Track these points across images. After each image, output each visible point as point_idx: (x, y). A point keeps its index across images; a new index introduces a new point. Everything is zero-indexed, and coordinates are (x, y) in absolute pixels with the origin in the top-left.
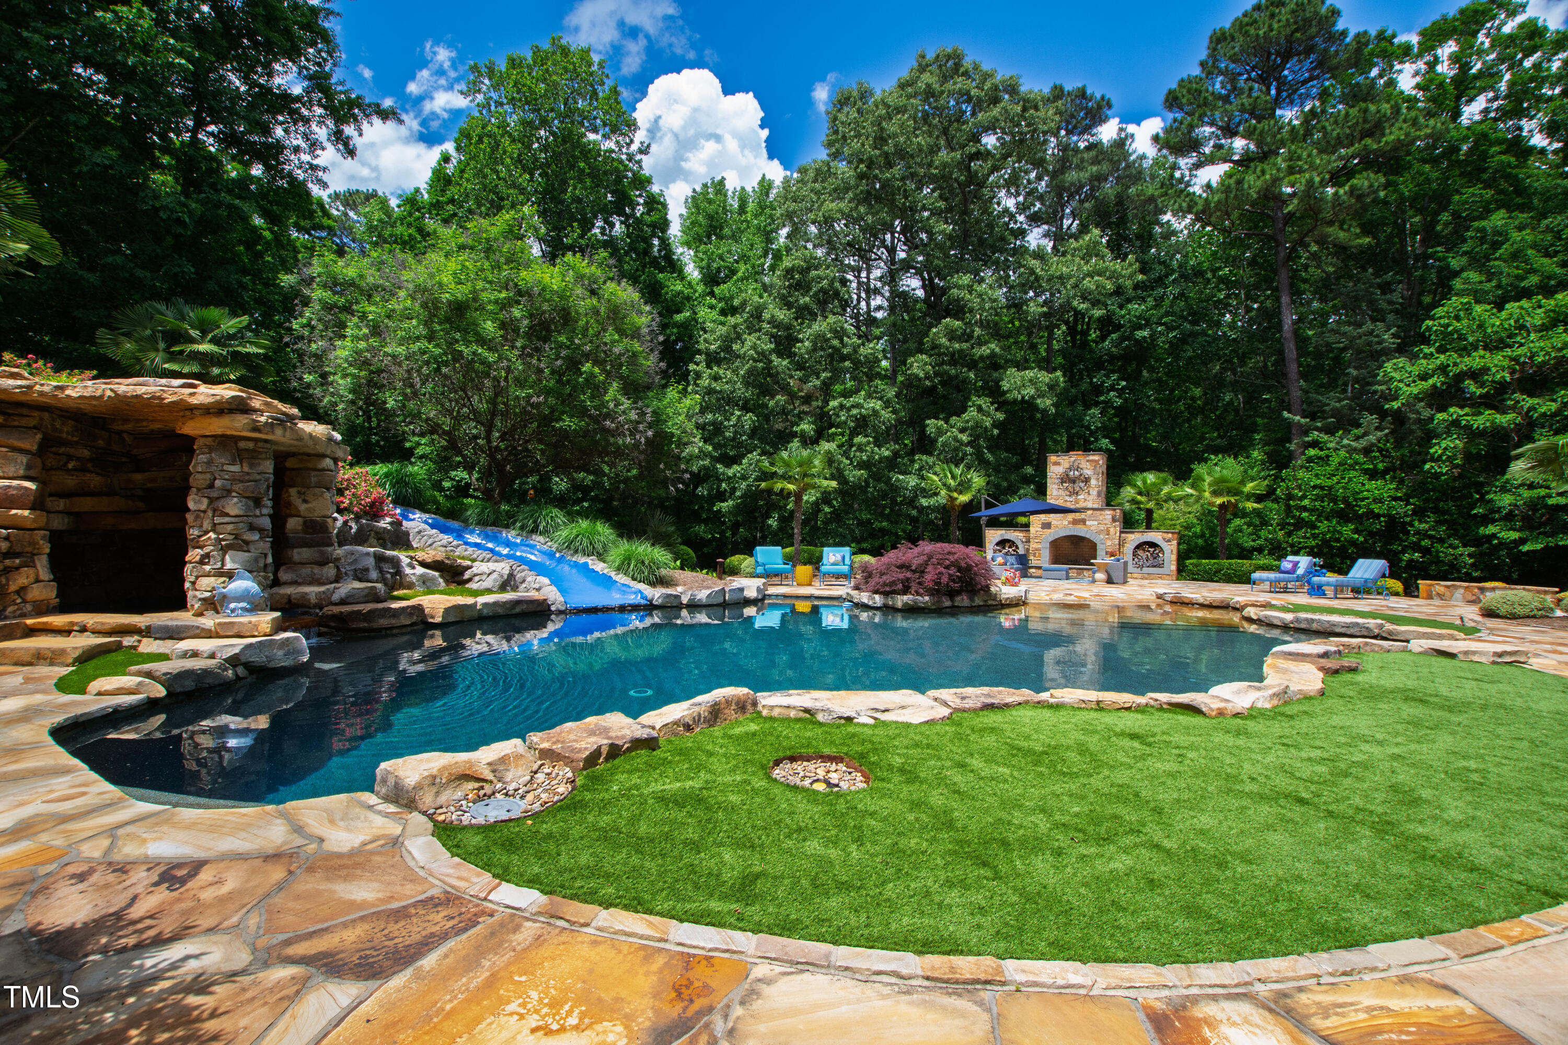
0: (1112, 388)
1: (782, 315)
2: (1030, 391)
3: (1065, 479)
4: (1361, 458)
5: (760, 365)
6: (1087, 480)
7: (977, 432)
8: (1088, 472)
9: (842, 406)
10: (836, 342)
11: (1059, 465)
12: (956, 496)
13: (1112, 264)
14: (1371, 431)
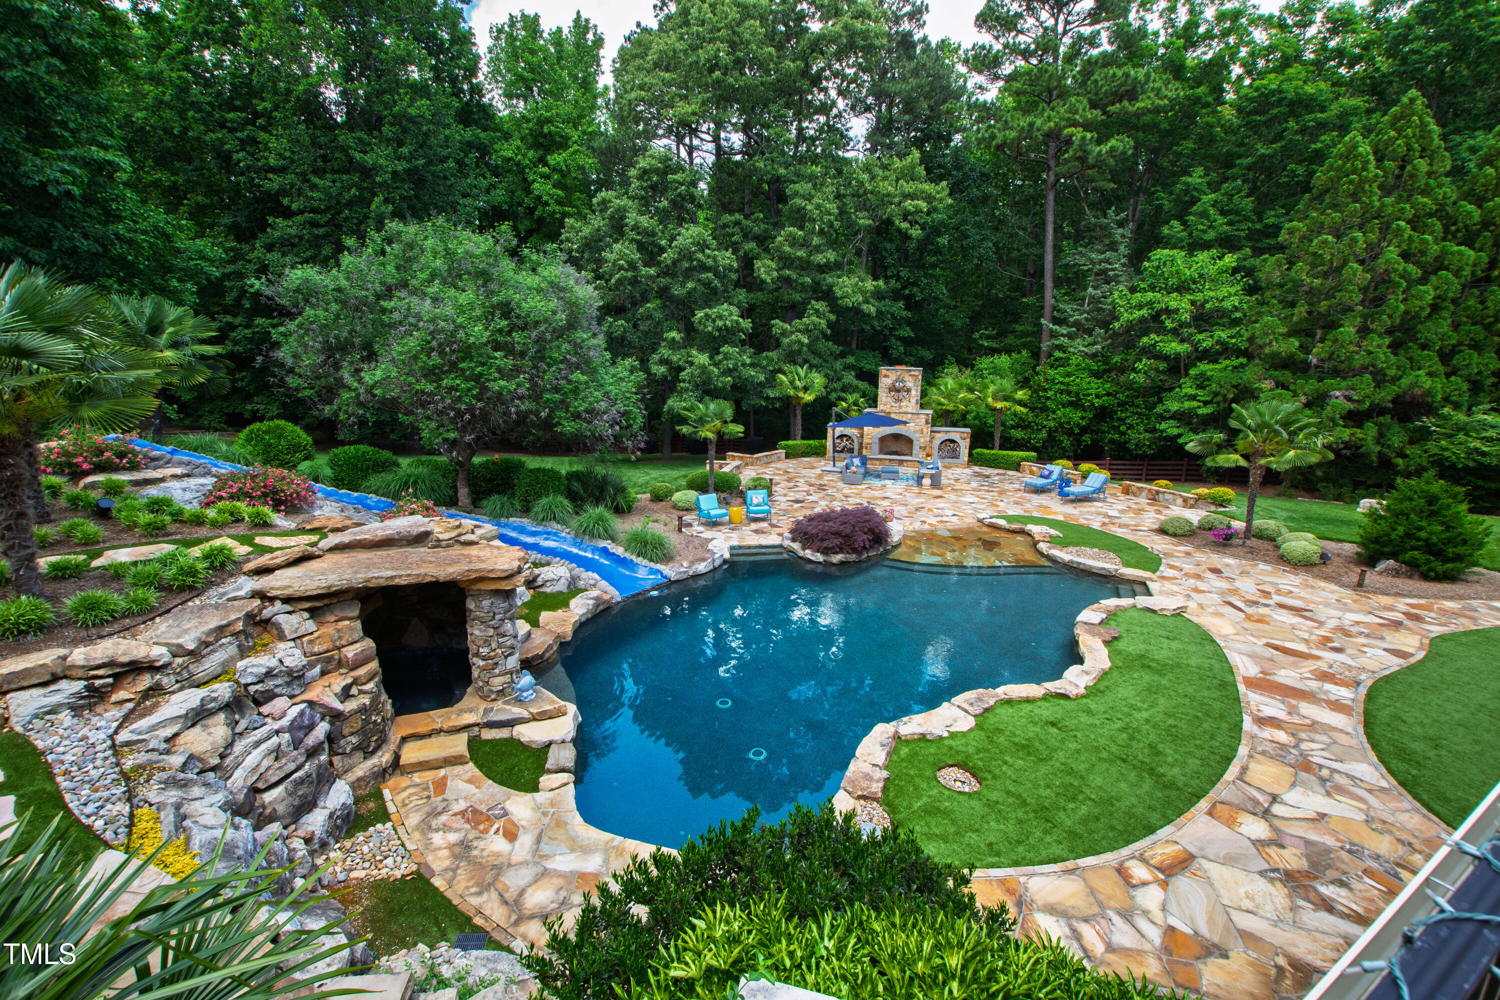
1: (645, 222)
2: (857, 298)
3: (893, 389)
4: (1090, 363)
5: (629, 274)
6: (909, 391)
7: (815, 334)
8: (910, 384)
9: (707, 316)
10: (699, 256)
11: (888, 376)
12: (801, 394)
13: (928, 187)
14: (1098, 341)
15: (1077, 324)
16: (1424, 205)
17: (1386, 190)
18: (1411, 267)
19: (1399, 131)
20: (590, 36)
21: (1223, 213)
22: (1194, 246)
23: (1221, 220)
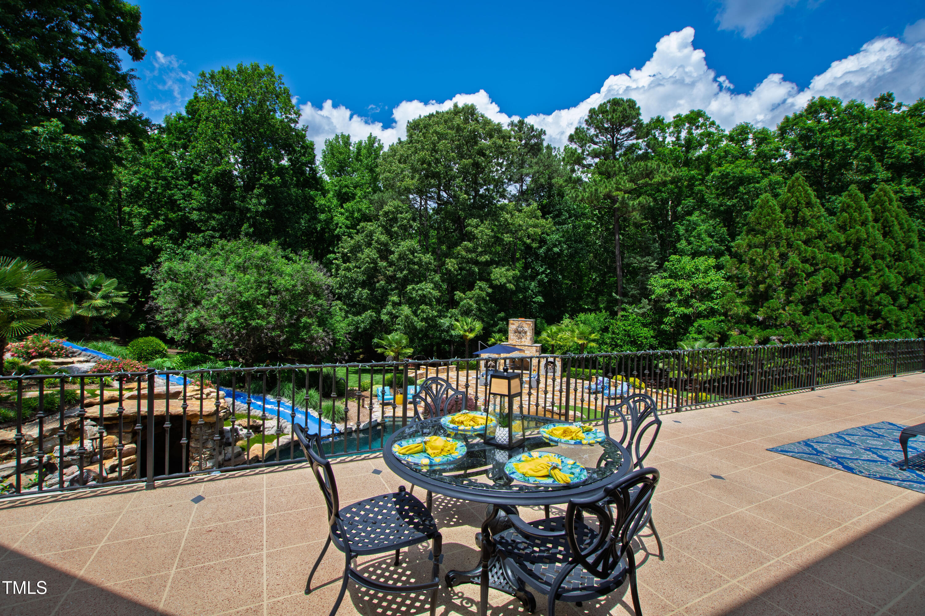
0: (543, 273)
1: (384, 238)
2: (503, 280)
3: (516, 331)
4: (641, 318)
5: (372, 265)
6: (526, 333)
7: (479, 300)
8: (526, 329)
9: (413, 289)
10: (411, 256)
11: (514, 324)
12: (467, 334)
13: (542, 221)
14: (645, 306)
15: (633, 296)
16: (811, 232)
17: (787, 224)
18: (807, 266)
19: (793, 193)
20: (376, 145)
21: (711, 236)
22: (695, 254)
23: (708, 239)
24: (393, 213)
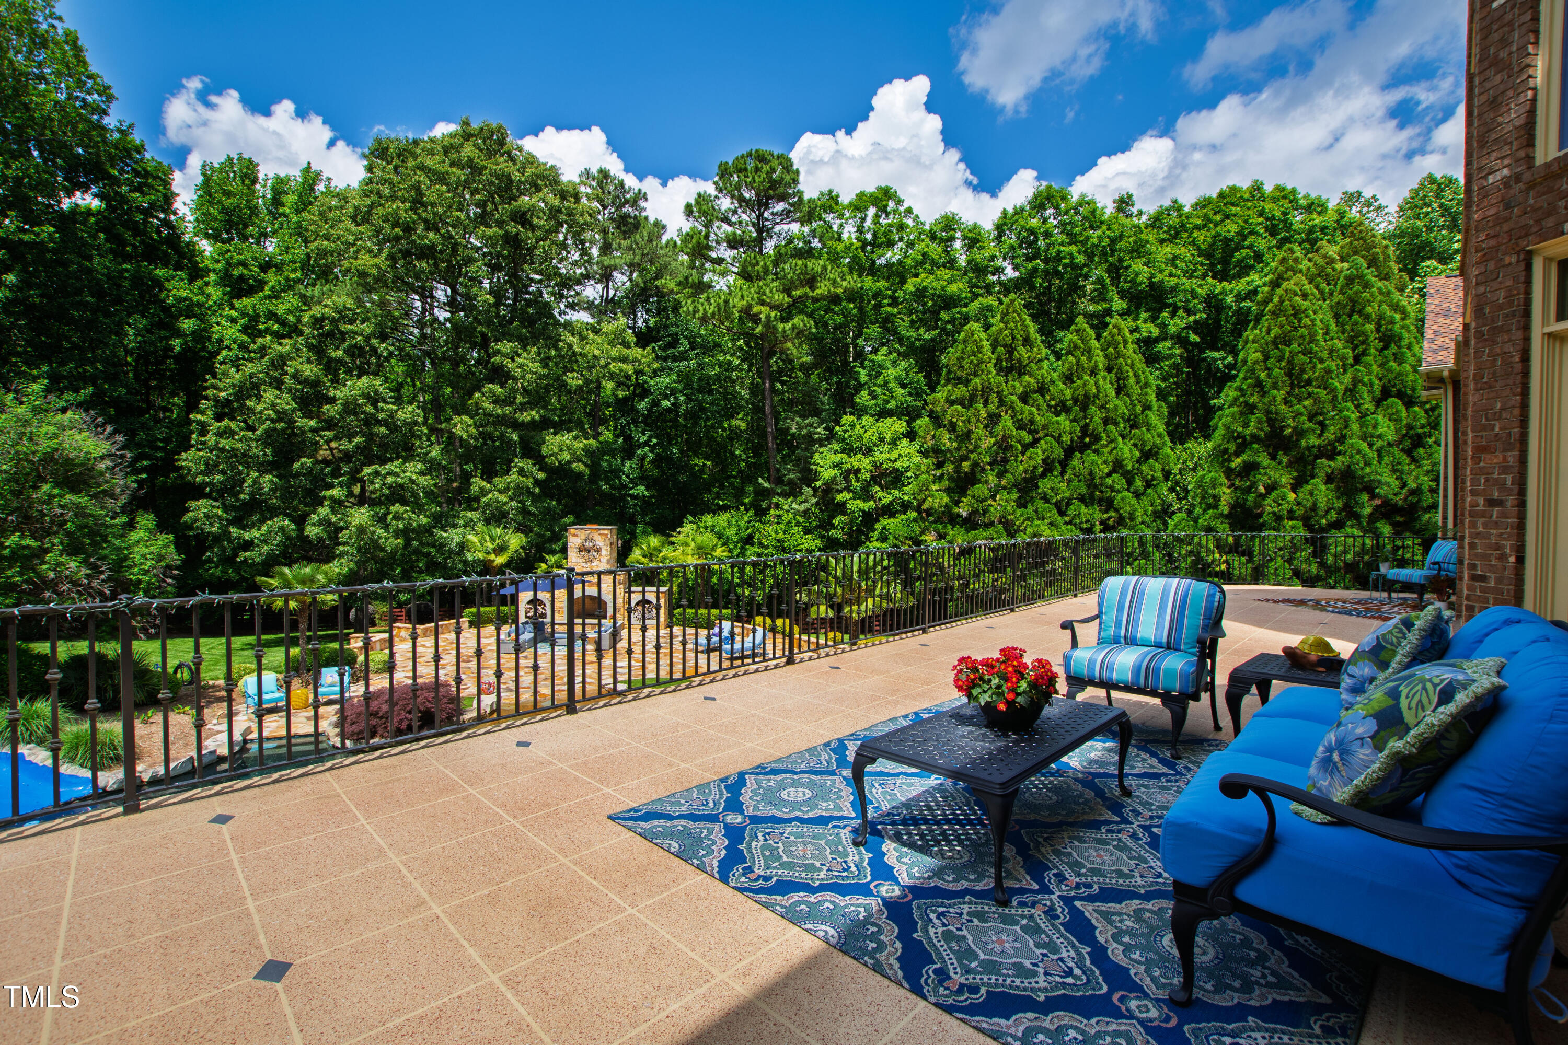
0: (646, 444)
1: (310, 370)
2: (566, 456)
3: (582, 549)
6: (599, 550)
7: (519, 492)
8: (599, 543)
9: (377, 473)
10: (369, 409)
11: (576, 537)
12: (493, 557)
13: (636, 352)
14: (808, 499)
15: (791, 483)
16: (1029, 383)
17: (1000, 370)
18: (1024, 434)
19: (1006, 323)
20: (321, 187)
21: (903, 386)
22: (883, 413)
23: (900, 391)
24: (333, 321)
